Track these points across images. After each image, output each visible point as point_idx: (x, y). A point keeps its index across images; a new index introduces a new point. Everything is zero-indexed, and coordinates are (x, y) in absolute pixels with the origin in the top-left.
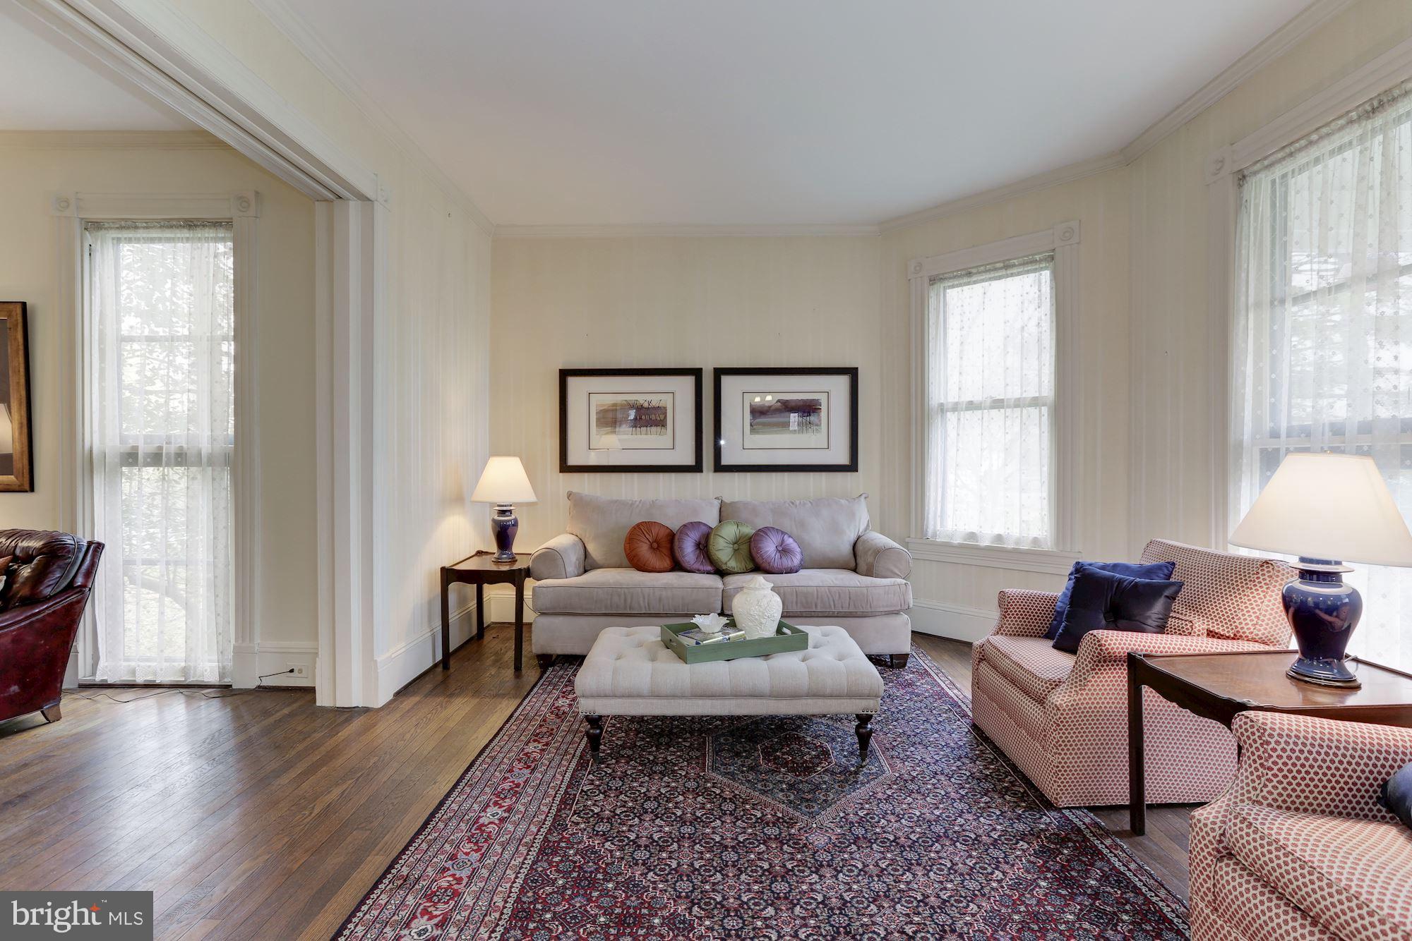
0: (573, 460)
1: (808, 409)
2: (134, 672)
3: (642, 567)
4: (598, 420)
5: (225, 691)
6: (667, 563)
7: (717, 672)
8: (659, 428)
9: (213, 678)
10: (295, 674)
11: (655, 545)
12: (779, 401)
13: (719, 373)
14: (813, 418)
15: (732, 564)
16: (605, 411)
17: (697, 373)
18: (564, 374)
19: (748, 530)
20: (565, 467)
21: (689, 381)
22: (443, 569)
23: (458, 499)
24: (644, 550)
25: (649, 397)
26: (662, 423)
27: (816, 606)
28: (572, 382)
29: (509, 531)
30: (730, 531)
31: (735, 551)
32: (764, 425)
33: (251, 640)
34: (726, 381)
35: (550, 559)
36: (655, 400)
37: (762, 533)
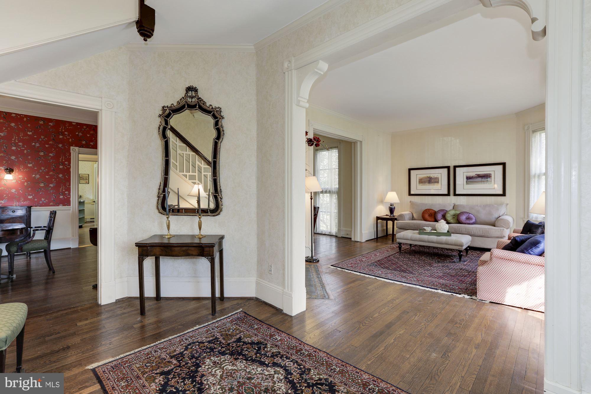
0: (412, 193)
1: (487, 176)
2: (322, 232)
3: (425, 220)
4: (419, 182)
5: (336, 236)
6: (433, 219)
7: (426, 237)
8: (437, 184)
9: (334, 234)
10: (348, 235)
11: (430, 215)
12: (476, 174)
13: (455, 167)
14: (489, 179)
15: (452, 221)
16: (421, 179)
17: (448, 168)
18: (410, 170)
19: (458, 212)
20: (410, 194)
21: (446, 170)
22: (377, 217)
23: (382, 201)
24: (427, 216)
25: (433, 175)
26: (438, 182)
27: (472, 233)
28: (412, 172)
29: (393, 209)
30: (453, 212)
31: (453, 218)
32: (471, 182)
33: (341, 228)
34: (457, 169)
35: (402, 217)
36: (436, 176)
37: (462, 213)
